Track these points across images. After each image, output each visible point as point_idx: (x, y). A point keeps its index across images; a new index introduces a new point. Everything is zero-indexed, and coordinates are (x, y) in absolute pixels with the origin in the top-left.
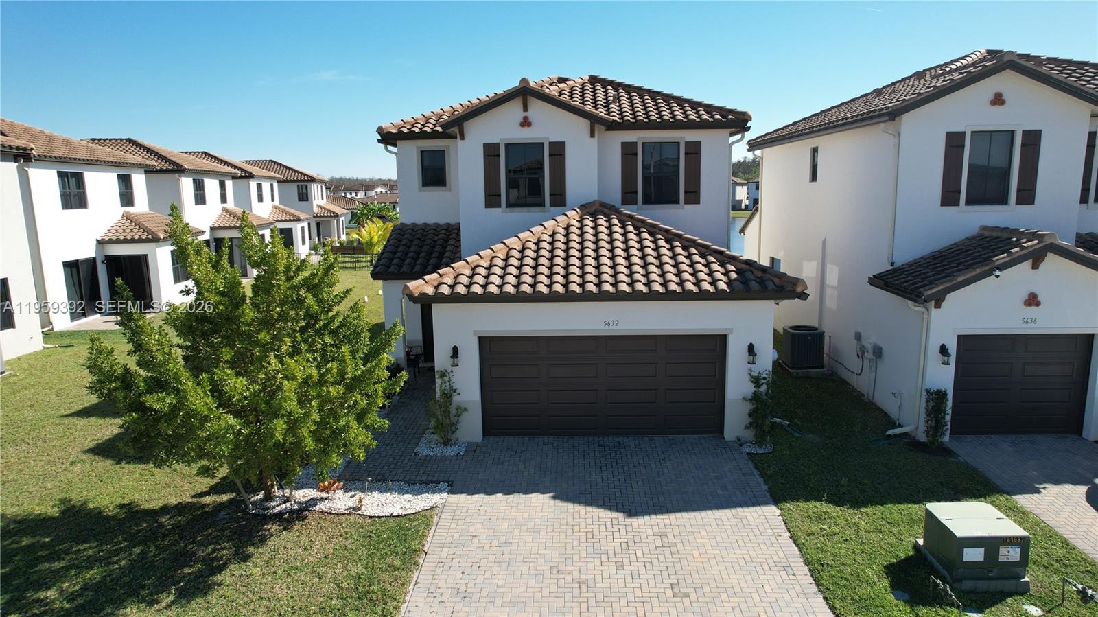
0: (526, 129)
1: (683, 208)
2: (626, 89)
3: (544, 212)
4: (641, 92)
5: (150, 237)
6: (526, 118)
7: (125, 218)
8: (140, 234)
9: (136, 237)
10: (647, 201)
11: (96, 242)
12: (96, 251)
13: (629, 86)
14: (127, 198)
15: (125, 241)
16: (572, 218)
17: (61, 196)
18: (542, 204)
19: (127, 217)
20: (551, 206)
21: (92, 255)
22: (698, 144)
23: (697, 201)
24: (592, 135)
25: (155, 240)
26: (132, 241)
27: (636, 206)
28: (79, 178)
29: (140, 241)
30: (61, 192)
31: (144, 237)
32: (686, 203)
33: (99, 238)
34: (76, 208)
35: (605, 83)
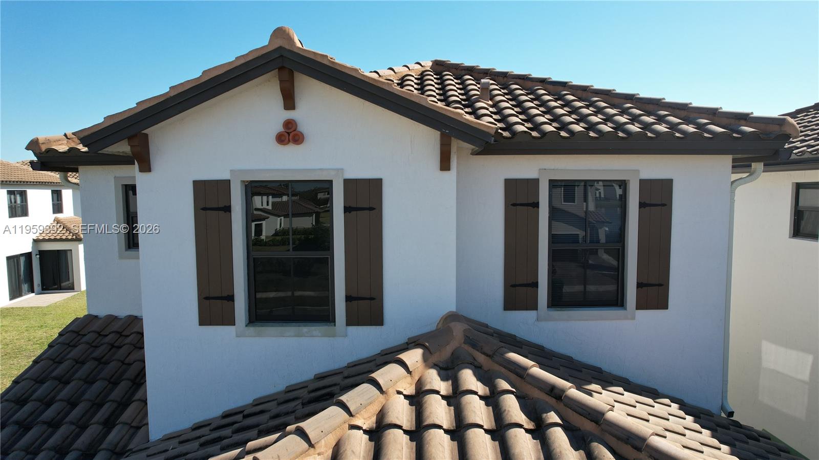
0: (291, 150)
1: (633, 318)
2: (501, 79)
3: (334, 336)
4: (529, 84)
5: (74, 237)
6: (290, 125)
7: (56, 222)
8: (67, 234)
9: (64, 237)
10: (558, 301)
11: (32, 241)
12: (32, 247)
13: (505, 75)
14: (58, 207)
15: (55, 240)
16: (392, 391)
17: (9, 207)
18: (327, 318)
19: (57, 221)
20: (349, 323)
21: (30, 250)
22: (667, 185)
23: (661, 303)
24: (445, 165)
25: (78, 240)
26: (61, 240)
27: (535, 312)
28: (23, 194)
29: (67, 240)
30: (8, 204)
31: (70, 237)
32: (640, 306)
33: (35, 238)
34: (19, 216)
35: (460, 71)
